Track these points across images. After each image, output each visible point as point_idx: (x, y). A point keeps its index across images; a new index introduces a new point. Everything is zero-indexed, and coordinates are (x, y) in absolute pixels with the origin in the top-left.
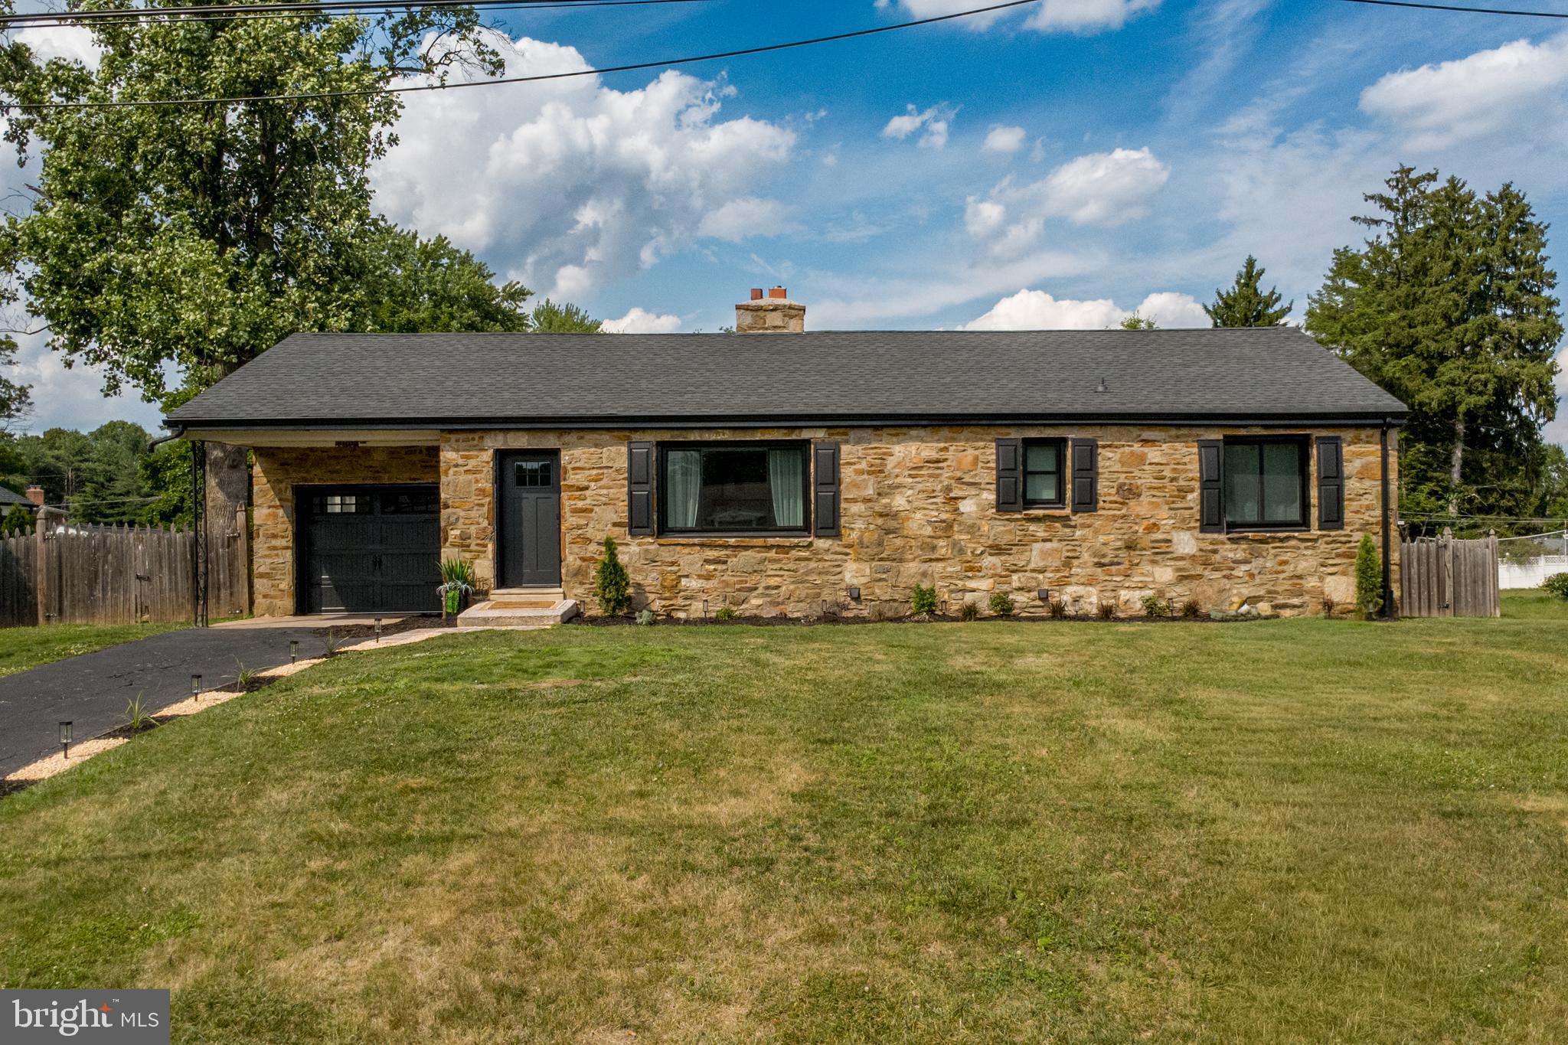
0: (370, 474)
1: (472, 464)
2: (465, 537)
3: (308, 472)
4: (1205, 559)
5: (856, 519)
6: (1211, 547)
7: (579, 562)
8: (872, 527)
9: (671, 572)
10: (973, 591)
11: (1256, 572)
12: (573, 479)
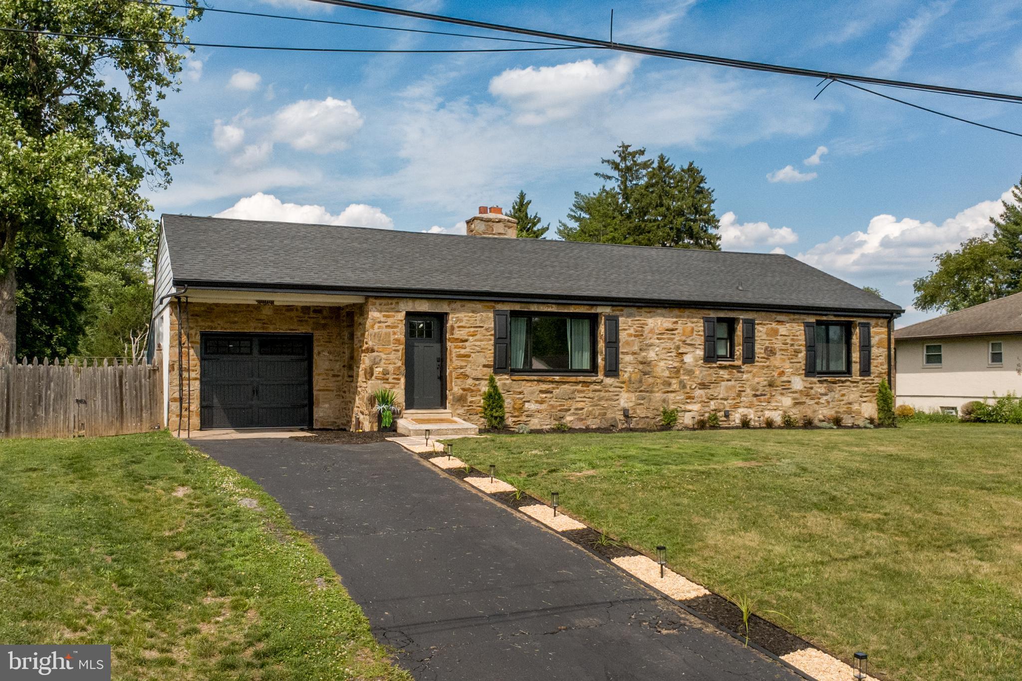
0: (260, 325)
1: (390, 321)
2: (385, 373)
3: (213, 321)
4: (806, 393)
5: (628, 364)
6: (810, 386)
7: (461, 391)
8: (636, 370)
9: (519, 399)
10: (690, 411)
11: (830, 400)
12: (459, 334)
